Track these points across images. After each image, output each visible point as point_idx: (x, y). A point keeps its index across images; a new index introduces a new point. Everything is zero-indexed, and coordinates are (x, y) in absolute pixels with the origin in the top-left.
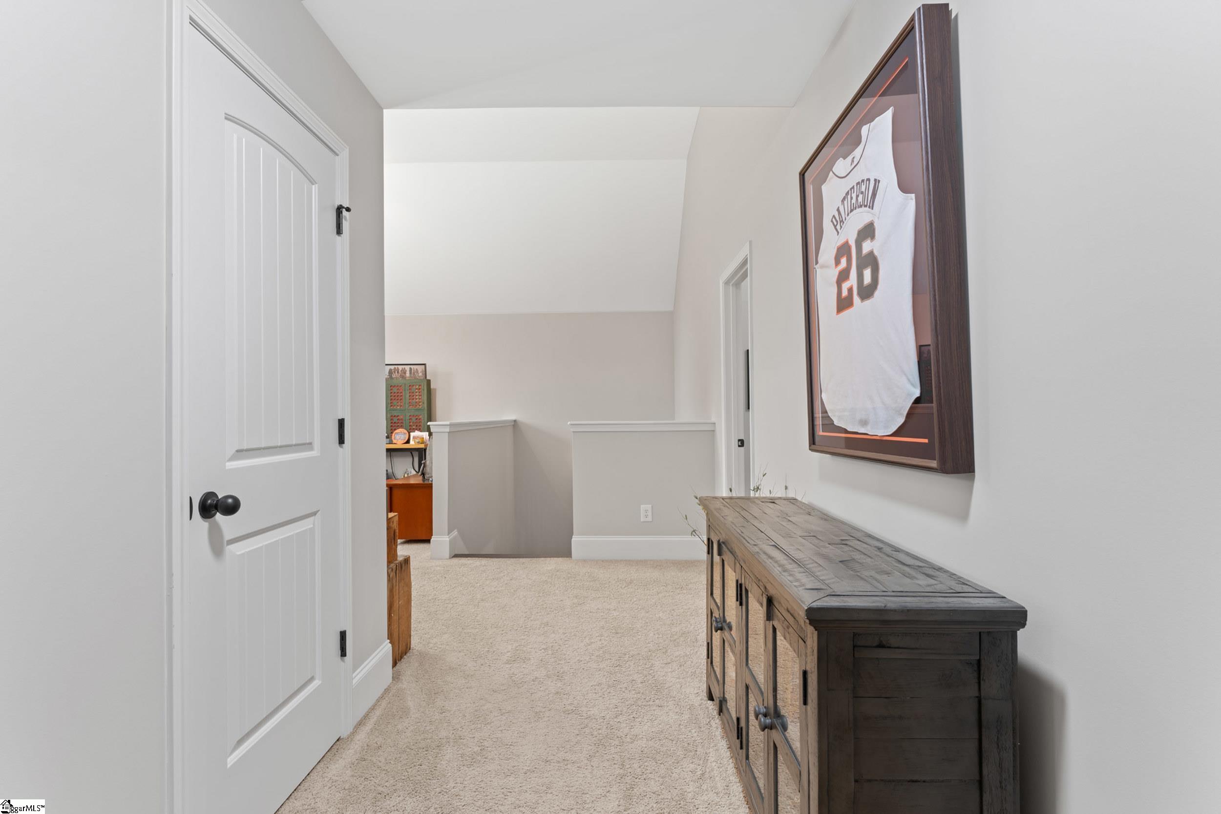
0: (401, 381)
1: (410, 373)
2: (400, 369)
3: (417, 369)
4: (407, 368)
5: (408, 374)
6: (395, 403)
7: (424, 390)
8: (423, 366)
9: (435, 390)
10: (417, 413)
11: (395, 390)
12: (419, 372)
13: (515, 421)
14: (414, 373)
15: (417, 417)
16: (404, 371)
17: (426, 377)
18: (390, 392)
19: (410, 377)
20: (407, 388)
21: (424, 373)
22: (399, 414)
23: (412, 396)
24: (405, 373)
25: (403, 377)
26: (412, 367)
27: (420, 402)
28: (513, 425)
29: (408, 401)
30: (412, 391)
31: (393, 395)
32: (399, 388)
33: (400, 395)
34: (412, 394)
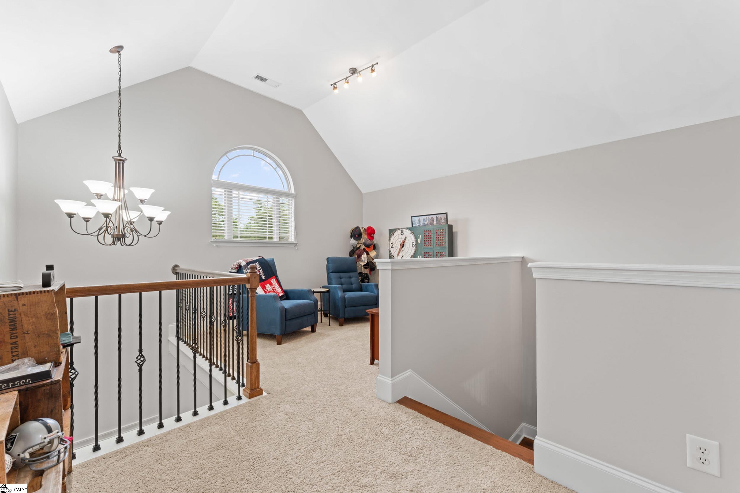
0: (430, 227)
1: (437, 221)
2: (430, 218)
3: (441, 217)
4: (435, 217)
5: (435, 222)
6: (427, 243)
7: (446, 233)
8: (445, 215)
9: (457, 232)
10: (441, 251)
11: (427, 234)
12: (443, 219)
13: (523, 258)
14: (439, 221)
15: (441, 254)
16: (432, 220)
17: (447, 223)
18: (423, 235)
19: (437, 223)
20: (435, 232)
21: (446, 219)
22: (430, 251)
23: (438, 238)
24: (433, 221)
25: (432, 224)
26: (438, 216)
27: (443, 242)
28: (521, 261)
29: (435, 241)
30: (438, 234)
31: (426, 237)
32: (430, 232)
33: (430, 237)
34: (438, 237)
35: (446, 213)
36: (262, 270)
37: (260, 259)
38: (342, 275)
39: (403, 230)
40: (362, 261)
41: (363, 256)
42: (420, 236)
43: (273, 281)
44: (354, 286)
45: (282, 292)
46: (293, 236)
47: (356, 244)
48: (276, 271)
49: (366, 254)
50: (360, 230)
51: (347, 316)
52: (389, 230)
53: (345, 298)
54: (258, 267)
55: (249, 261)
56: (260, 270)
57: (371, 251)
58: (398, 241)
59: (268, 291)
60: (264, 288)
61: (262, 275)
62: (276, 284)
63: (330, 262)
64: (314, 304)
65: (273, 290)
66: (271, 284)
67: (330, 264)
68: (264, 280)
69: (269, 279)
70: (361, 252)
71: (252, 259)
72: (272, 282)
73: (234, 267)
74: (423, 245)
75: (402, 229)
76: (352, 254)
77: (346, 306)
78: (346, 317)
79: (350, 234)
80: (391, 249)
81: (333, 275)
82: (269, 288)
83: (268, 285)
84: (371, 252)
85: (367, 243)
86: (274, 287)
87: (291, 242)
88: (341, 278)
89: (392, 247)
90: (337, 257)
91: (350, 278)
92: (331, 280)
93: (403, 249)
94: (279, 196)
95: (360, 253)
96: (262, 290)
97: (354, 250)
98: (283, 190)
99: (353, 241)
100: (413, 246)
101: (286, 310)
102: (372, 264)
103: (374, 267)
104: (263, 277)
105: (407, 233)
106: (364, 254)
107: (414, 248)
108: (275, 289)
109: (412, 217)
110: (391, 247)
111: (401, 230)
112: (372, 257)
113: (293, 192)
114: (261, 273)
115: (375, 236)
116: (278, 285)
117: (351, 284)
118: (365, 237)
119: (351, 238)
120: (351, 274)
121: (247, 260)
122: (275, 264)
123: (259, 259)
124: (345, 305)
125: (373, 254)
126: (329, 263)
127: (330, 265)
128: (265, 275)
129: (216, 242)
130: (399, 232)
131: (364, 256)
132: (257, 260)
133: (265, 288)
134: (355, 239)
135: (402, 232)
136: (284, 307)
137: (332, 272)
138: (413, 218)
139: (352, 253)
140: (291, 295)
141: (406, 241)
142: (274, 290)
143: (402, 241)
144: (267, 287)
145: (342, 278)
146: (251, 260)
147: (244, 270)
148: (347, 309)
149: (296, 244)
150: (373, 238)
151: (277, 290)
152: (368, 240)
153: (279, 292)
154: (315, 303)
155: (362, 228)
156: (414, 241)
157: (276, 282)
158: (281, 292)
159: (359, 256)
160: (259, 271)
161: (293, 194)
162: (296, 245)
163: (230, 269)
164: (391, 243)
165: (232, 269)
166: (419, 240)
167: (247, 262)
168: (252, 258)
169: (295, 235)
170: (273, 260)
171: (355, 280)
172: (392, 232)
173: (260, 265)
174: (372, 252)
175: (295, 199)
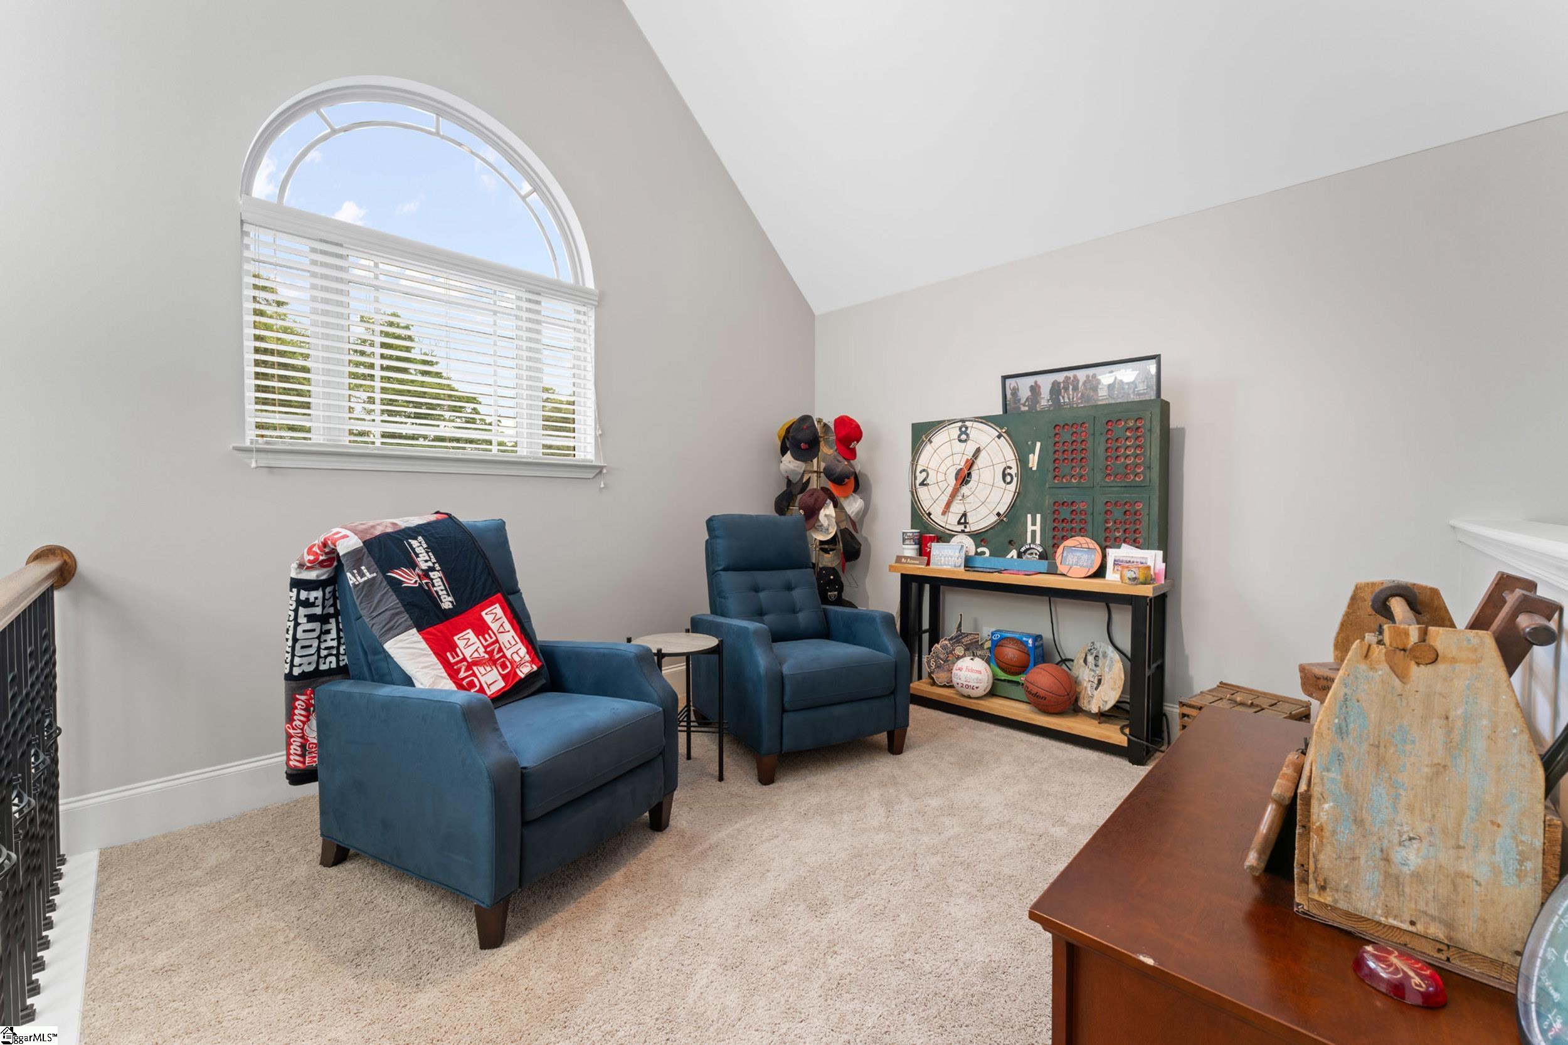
1: (1113, 387)
2: (1084, 379)
3: (1130, 374)
4: (1103, 372)
5: (1105, 391)
6: (1065, 468)
7: (1149, 432)
8: (1153, 364)
9: (1182, 431)
10: (1127, 496)
11: (1066, 436)
12: (1140, 381)
14: (1122, 386)
15: (1127, 507)
16: (1092, 384)
17: (1158, 395)
18: (1052, 441)
19: (1112, 396)
20: (1102, 427)
21: (1154, 382)
22: (1078, 498)
23: (1113, 451)
24: (1095, 389)
25: (1090, 400)
27: (1137, 465)
29: (1101, 463)
30: (1114, 436)
31: (1060, 447)
32: (1079, 430)
33: (1080, 447)
34: (1115, 445)
35: (1157, 357)
36: (443, 570)
37: (437, 522)
38: (761, 577)
39: (968, 424)
40: (819, 528)
41: (823, 513)
42: (1038, 444)
43: (494, 615)
44: (804, 618)
45: (532, 662)
46: (591, 440)
47: (802, 471)
48: (513, 572)
49: (831, 505)
50: (815, 426)
51: (788, 744)
52: (913, 425)
53: (782, 677)
54: (423, 556)
55: (377, 532)
56: (432, 569)
57: (846, 497)
58: (949, 462)
59: (464, 659)
60: (442, 647)
61: (442, 593)
62: (507, 626)
63: (717, 533)
64: (661, 717)
65: (491, 653)
66: (481, 629)
67: (719, 541)
68: (446, 615)
69: (477, 608)
70: (816, 500)
71: (394, 524)
72: (488, 619)
73: (312, 558)
74: (1050, 476)
75: (963, 421)
76: (785, 504)
77: (787, 706)
78: (785, 749)
79: (779, 444)
80: (922, 492)
81: (729, 579)
82: (473, 648)
83: (470, 634)
84: (848, 501)
85: (839, 470)
86: (497, 641)
87: (584, 461)
88: (756, 589)
89: (922, 484)
90: (741, 516)
91: (789, 588)
92: (725, 598)
93: (965, 490)
94: (538, 294)
95: (812, 501)
96: (434, 659)
97: (791, 492)
98: (555, 277)
99: (789, 463)
100: (1008, 479)
101: (524, 776)
102: (850, 539)
103: (857, 547)
104: (447, 603)
105: (982, 435)
106: (828, 506)
107: (1012, 487)
108: (500, 650)
109: (1005, 378)
110: (918, 482)
111: (960, 424)
112: (852, 516)
113: (590, 284)
114: (437, 582)
115: (860, 448)
116: (512, 633)
117: (794, 611)
118: (828, 450)
119: (783, 453)
120: (791, 575)
121: (373, 527)
122: (507, 542)
123: (429, 524)
124: (783, 704)
125: (853, 505)
126: (717, 537)
127: (721, 544)
128: (453, 589)
129: (259, 451)
130: (954, 431)
131: (828, 513)
132: (419, 526)
133: (453, 647)
134: (796, 457)
135: (962, 433)
136: (515, 764)
137: (724, 570)
138: (1008, 381)
139: (783, 503)
140: (568, 672)
141: (979, 462)
142: (494, 657)
143: (963, 463)
144: (461, 643)
145: (763, 590)
146: (389, 530)
147: (349, 575)
148: (788, 718)
149: (602, 468)
150: (851, 454)
151: (508, 654)
152: (840, 458)
153: (517, 659)
154: (664, 710)
155: (820, 421)
156: (1013, 464)
157: (504, 619)
158: (527, 658)
159: (812, 513)
160: (428, 577)
161: (588, 292)
162: (601, 472)
163: (294, 565)
164: (919, 469)
165: (301, 566)
166: (1033, 461)
167: (368, 537)
168: (394, 521)
169: (596, 438)
170: (499, 528)
171: (803, 594)
172: (922, 433)
173: (431, 548)
174: (851, 498)
175: (598, 306)
